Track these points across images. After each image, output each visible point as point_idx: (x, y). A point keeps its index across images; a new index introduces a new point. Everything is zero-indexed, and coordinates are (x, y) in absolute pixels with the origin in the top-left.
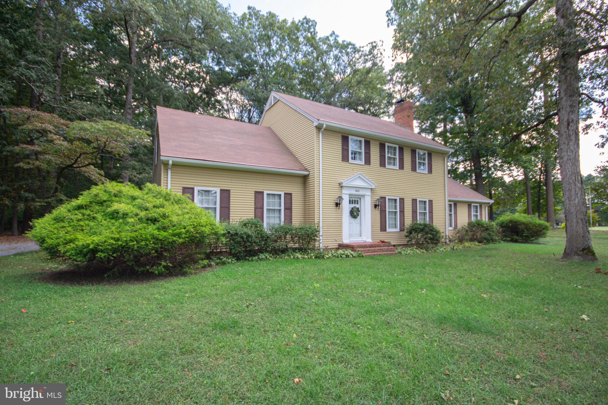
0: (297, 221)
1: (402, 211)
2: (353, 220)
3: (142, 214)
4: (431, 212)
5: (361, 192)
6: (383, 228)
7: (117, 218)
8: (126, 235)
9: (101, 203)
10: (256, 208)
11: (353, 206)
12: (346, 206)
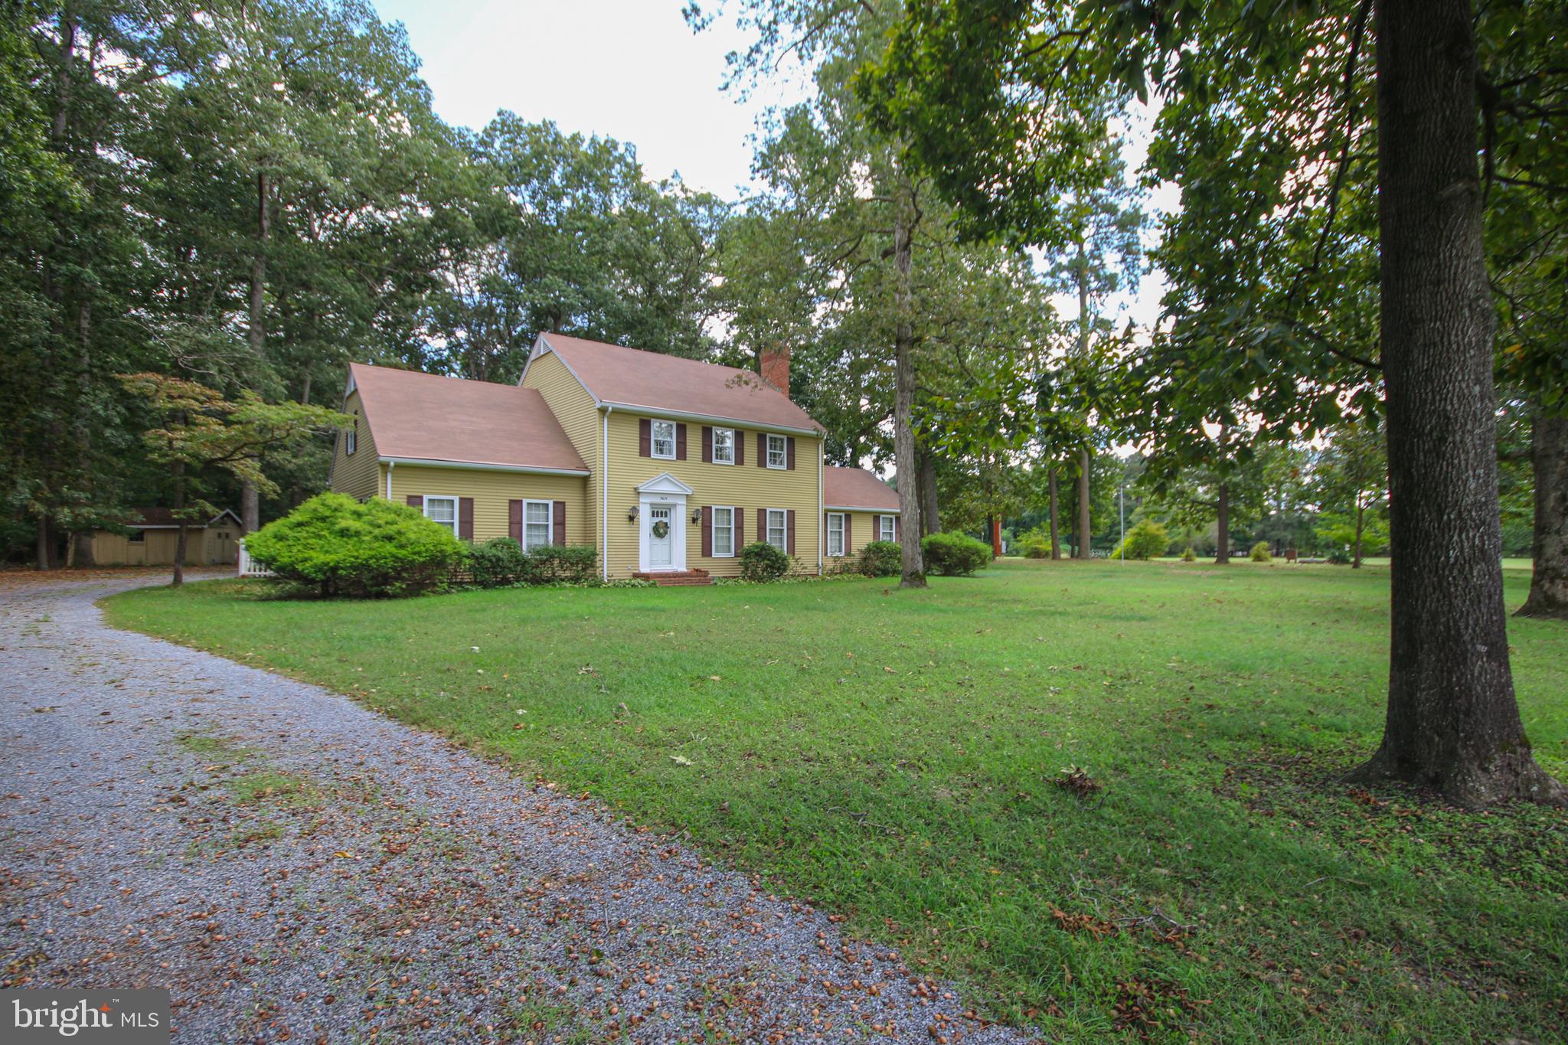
0: (573, 539)
1: (740, 527)
2: (657, 541)
3: (377, 531)
4: (791, 529)
5: (669, 501)
6: (707, 551)
7: (350, 537)
8: (364, 554)
9: (323, 519)
10: (511, 523)
11: (657, 520)
12: (646, 521)
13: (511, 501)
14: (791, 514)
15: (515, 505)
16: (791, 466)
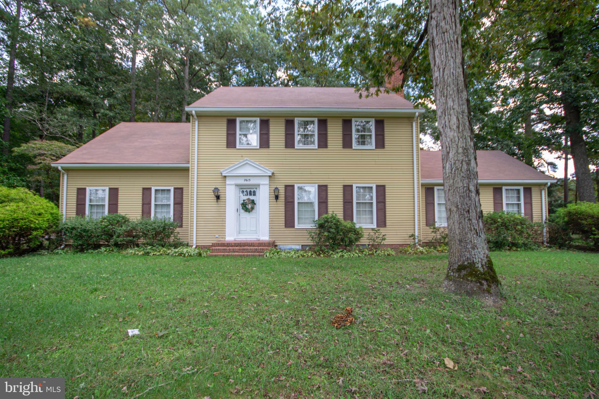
1: (324, 202)
2: (244, 214)
4: (382, 202)
5: (253, 181)
6: (289, 223)
11: (244, 198)
12: (233, 199)
13: (144, 189)
14: (381, 190)
15: (146, 191)
16: (380, 144)
